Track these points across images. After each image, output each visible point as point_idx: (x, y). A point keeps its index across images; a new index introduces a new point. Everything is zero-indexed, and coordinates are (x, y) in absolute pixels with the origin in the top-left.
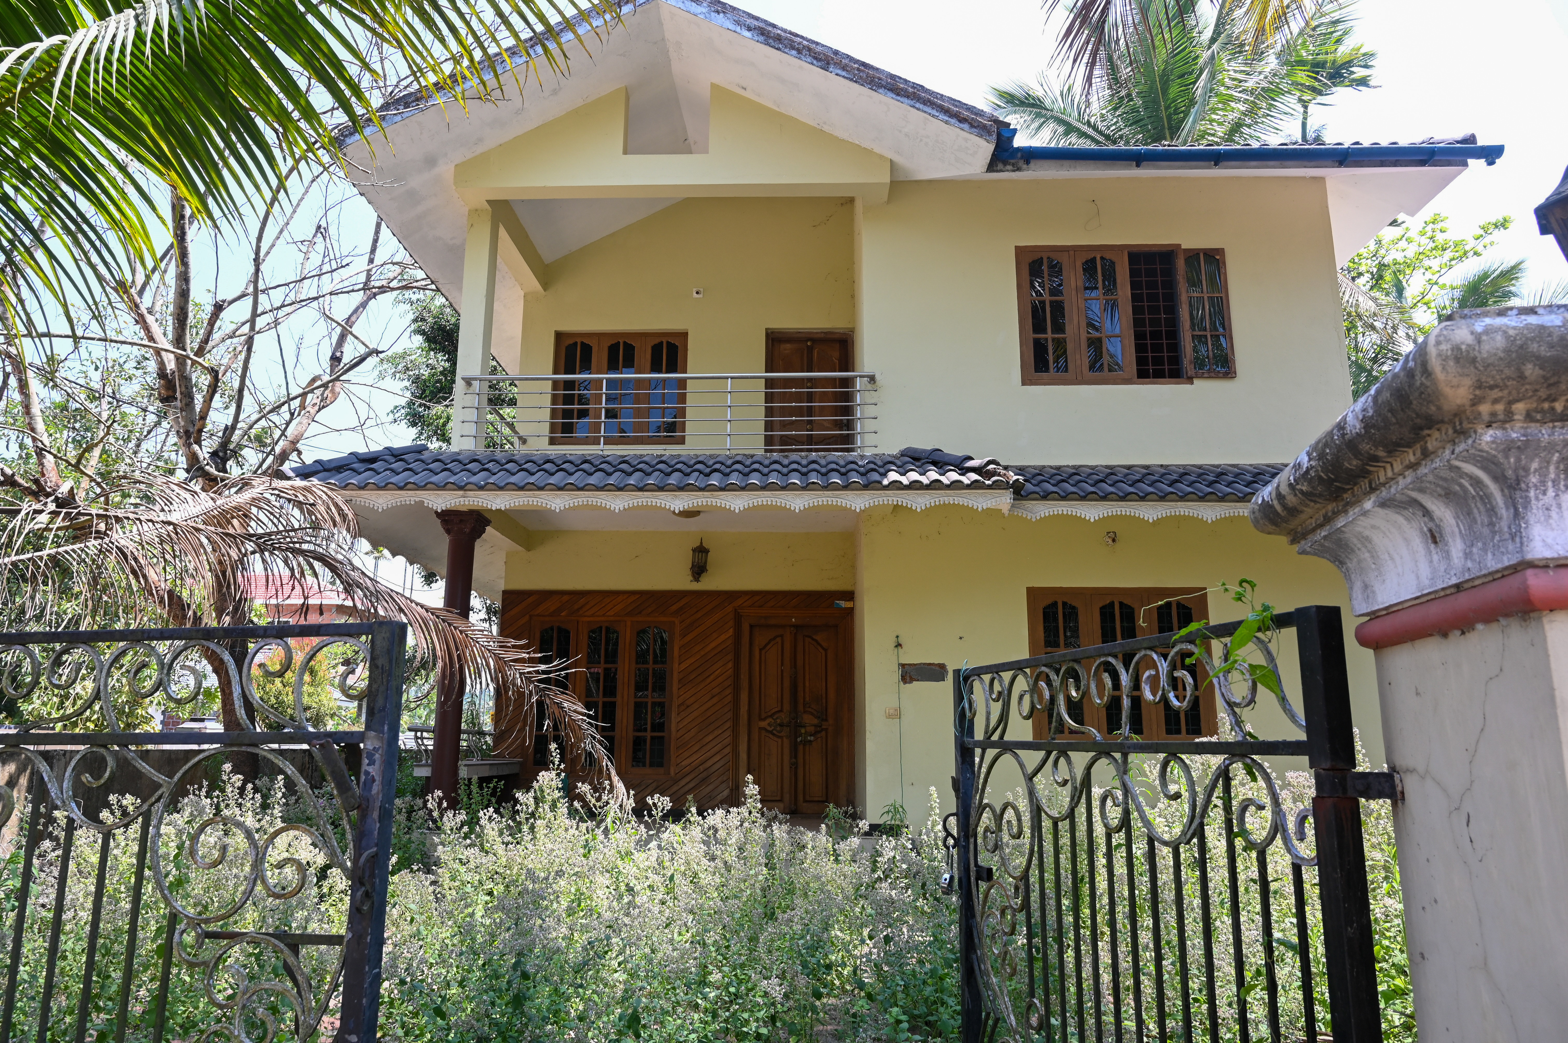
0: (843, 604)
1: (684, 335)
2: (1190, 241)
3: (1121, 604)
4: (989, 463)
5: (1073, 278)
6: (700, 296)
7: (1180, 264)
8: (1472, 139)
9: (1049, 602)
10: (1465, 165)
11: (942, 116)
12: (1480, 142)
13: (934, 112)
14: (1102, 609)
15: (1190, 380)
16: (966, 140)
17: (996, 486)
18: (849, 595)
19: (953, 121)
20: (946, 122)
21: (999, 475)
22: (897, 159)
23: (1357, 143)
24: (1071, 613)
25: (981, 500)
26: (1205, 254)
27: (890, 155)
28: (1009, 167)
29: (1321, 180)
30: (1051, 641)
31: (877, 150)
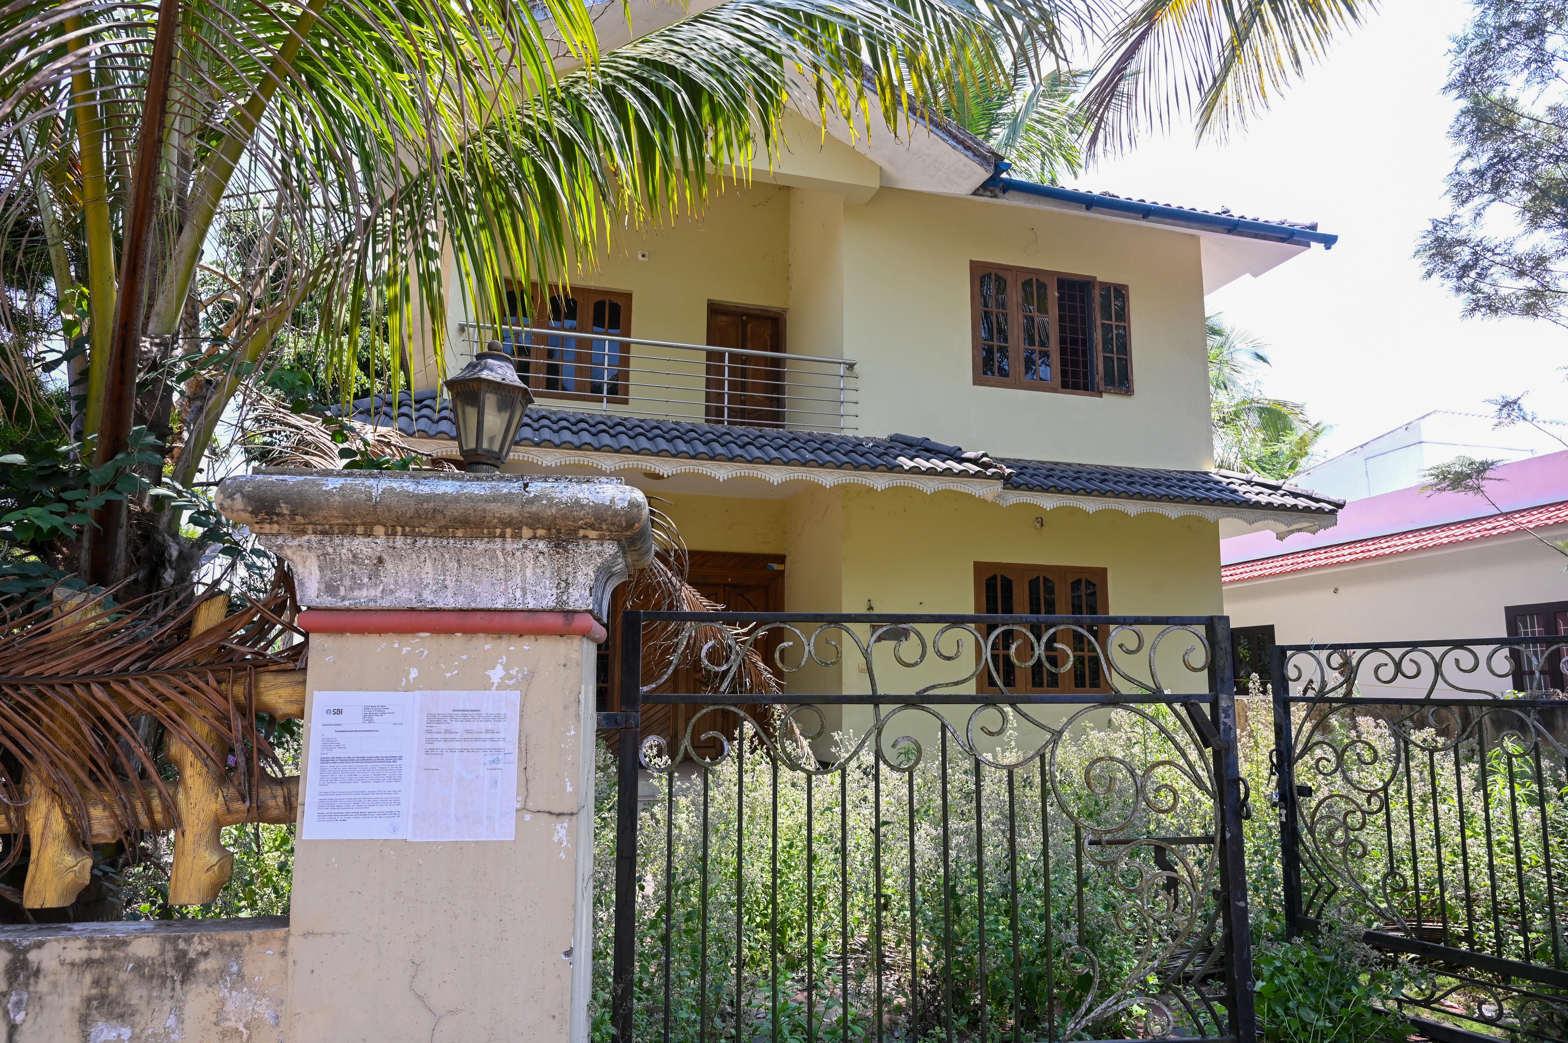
0: (776, 567)
1: (628, 296)
2: (1103, 276)
3: (1045, 578)
4: (985, 455)
5: (1014, 296)
6: (646, 259)
7: (1097, 293)
8: (1314, 227)
9: (990, 574)
10: (1309, 246)
11: (950, 141)
12: (1320, 230)
13: (944, 136)
14: (1030, 582)
15: (1100, 394)
16: (966, 165)
17: (993, 477)
18: (781, 559)
19: (960, 147)
20: (954, 147)
21: (996, 467)
22: (887, 167)
23: (1242, 217)
24: (1008, 585)
25: (979, 487)
26: (1115, 289)
27: (880, 162)
28: (988, 193)
29: (1196, 238)
30: (991, 607)
31: (870, 156)
